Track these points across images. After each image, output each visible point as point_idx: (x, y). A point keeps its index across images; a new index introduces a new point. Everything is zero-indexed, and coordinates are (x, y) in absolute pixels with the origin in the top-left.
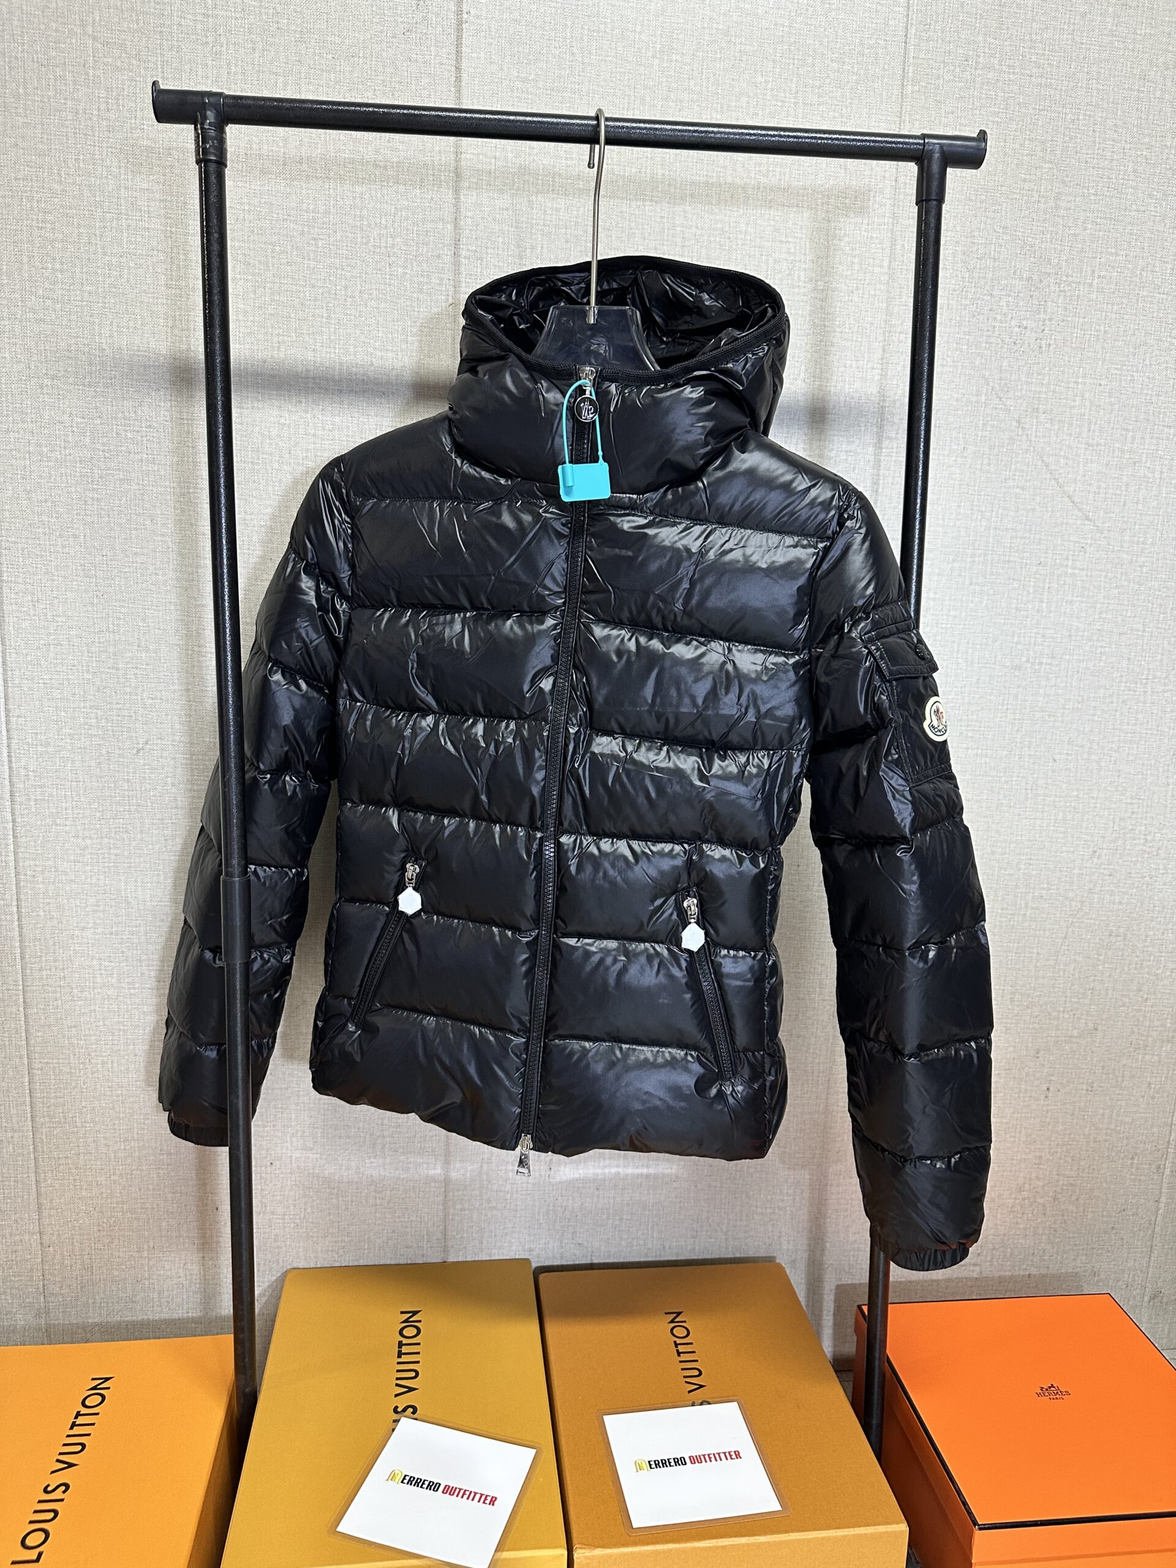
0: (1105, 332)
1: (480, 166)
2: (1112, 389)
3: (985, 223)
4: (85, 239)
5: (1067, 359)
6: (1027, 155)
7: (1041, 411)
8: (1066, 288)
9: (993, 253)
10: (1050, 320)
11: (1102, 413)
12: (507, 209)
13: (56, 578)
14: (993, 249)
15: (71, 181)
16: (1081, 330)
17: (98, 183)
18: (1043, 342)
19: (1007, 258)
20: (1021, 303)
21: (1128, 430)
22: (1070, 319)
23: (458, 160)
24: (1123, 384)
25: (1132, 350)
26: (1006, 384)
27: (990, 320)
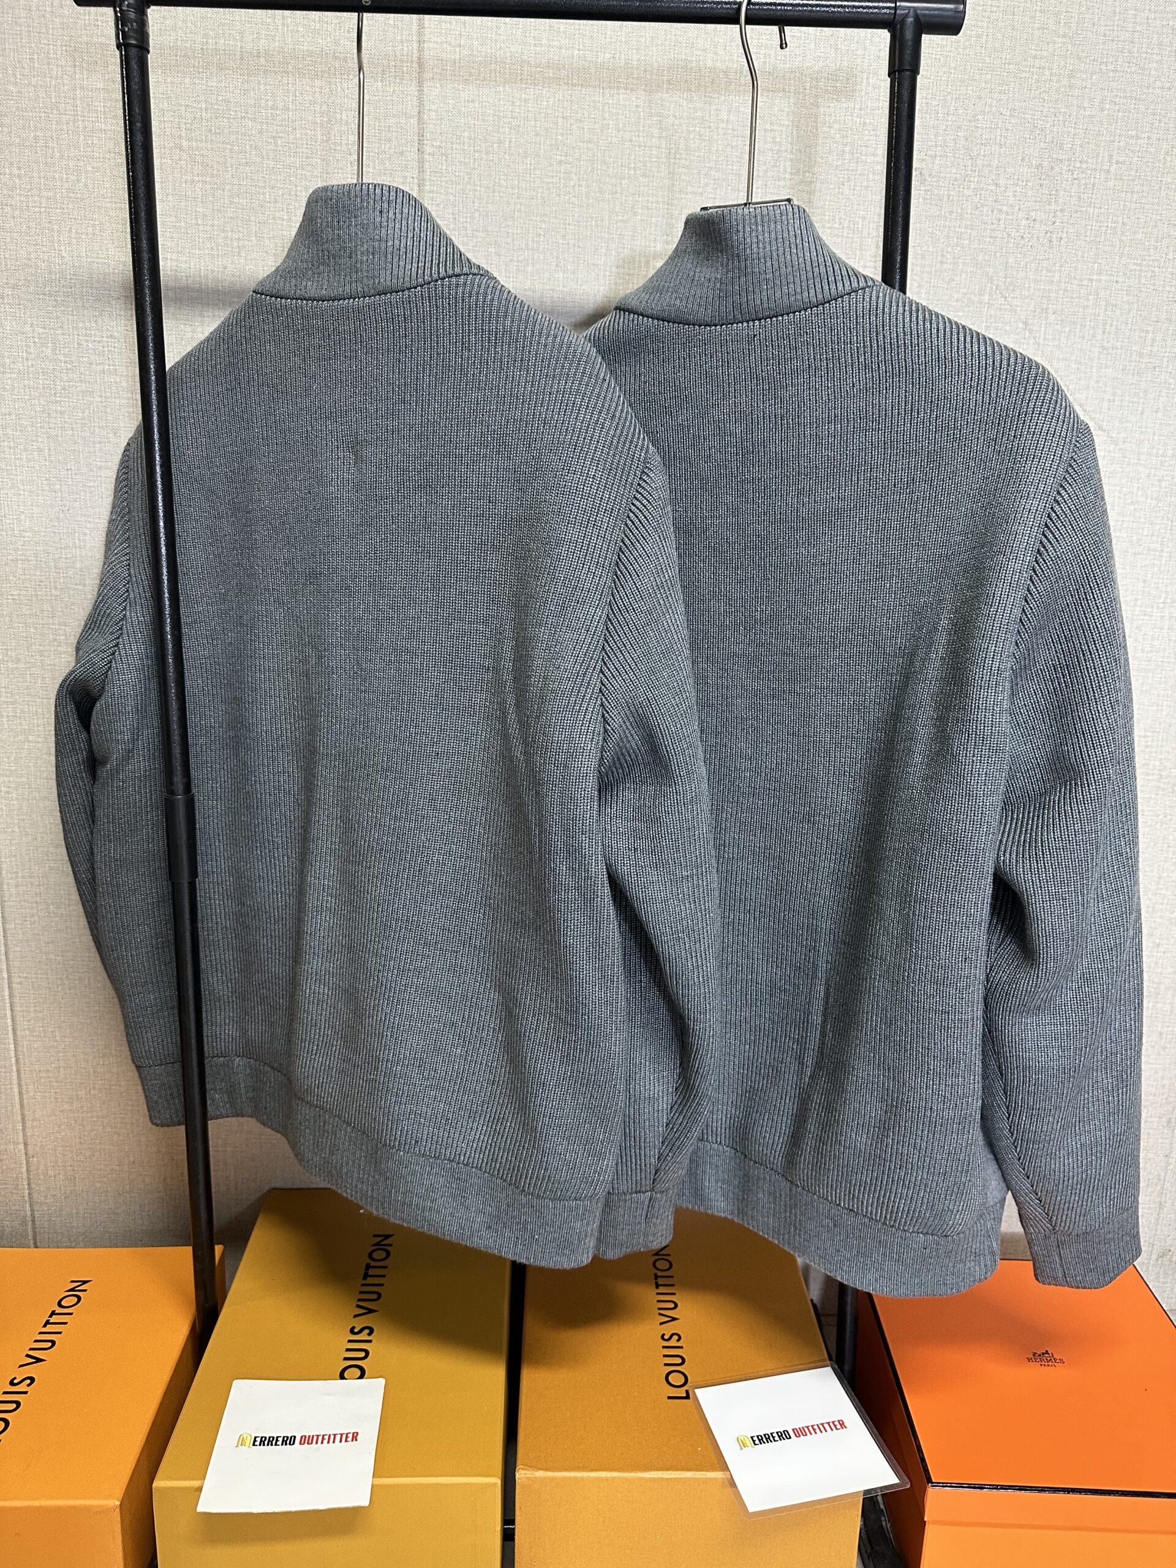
0: (1124, 223)
1: (444, 55)
2: (1130, 287)
3: (991, 106)
4: (41, 143)
5: (1080, 253)
6: (1038, 29)
7: (1050, 311)
8: (1081, 176)
9: (998, 138)
10: (1062, 211)
11: (1118, 313)
12: (473, 101)
13: (22, 492)
14: (999, 134)
15: (26, 82)
16: (1097, 221)
17: (53, 83)
18: (1054, 236)
19: (1015, 144)
20: (1030, 193)
21: (1147, 332)
22: (1084, 209)
23: (420, 50)
24: (1143, 281)
25: (1153, 243)
26: (1012, 283)
27: (995, 213)
